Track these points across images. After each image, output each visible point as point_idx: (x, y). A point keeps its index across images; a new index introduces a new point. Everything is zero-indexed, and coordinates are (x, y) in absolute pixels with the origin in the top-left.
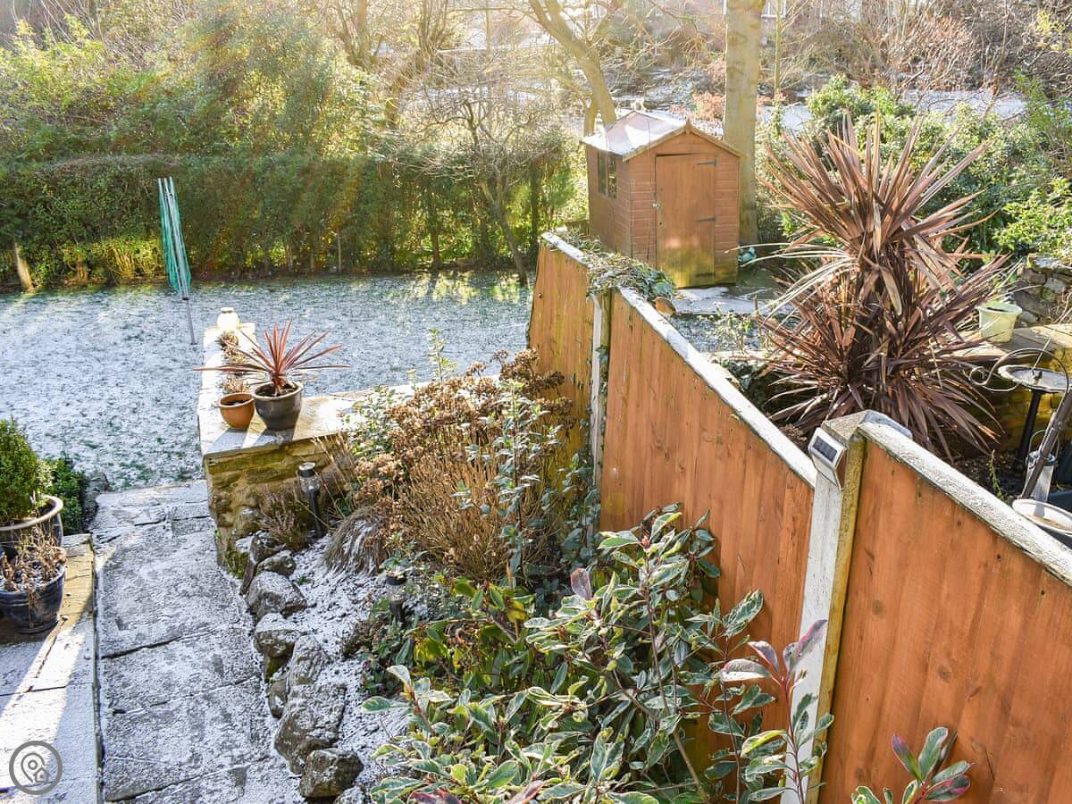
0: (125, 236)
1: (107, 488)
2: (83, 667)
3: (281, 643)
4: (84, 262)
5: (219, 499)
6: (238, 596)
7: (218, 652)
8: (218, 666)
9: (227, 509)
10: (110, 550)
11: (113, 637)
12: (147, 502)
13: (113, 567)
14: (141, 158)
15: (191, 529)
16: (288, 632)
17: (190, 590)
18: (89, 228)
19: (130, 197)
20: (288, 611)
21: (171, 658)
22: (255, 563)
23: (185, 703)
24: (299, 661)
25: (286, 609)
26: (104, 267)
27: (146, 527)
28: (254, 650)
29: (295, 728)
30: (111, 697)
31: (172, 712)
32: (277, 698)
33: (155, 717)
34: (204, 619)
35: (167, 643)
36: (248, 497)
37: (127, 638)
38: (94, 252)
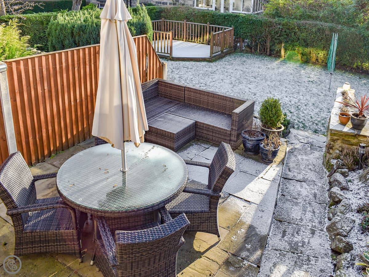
0: (316, 48)
1: (294, 127)
2: (277, 178)
3: (338, 198)
4: (301, 53)
5: (330, 144)
6: (326, 177)
7: (316, 191)
8: (315, 196)
9: (331, 148)
10: (291, 147)
11: (286, 173)
12: (305, 136)
13: (291, 152)
14: (328, 24)
15: (316, 150)
16: (341, 195)
17: (312, 169)
18: (306, 43)
19: (321, 36)
20: (343, 189)
21: (302, 187)
22: (335, 169)
23: (303, 202)
24: (342, 206)
25: (342, 188)
26: (307, 56)
27: (302, 144)
28: (327, 196)
29: (335, 226)
30: (282, 190)
31: (298, 203)
32: (331, 214)
33: (293, 202)
34: (314, 179)
35: (302, 182)
36: (340, 147)
37: (290, 175)
38: (305, 51)
